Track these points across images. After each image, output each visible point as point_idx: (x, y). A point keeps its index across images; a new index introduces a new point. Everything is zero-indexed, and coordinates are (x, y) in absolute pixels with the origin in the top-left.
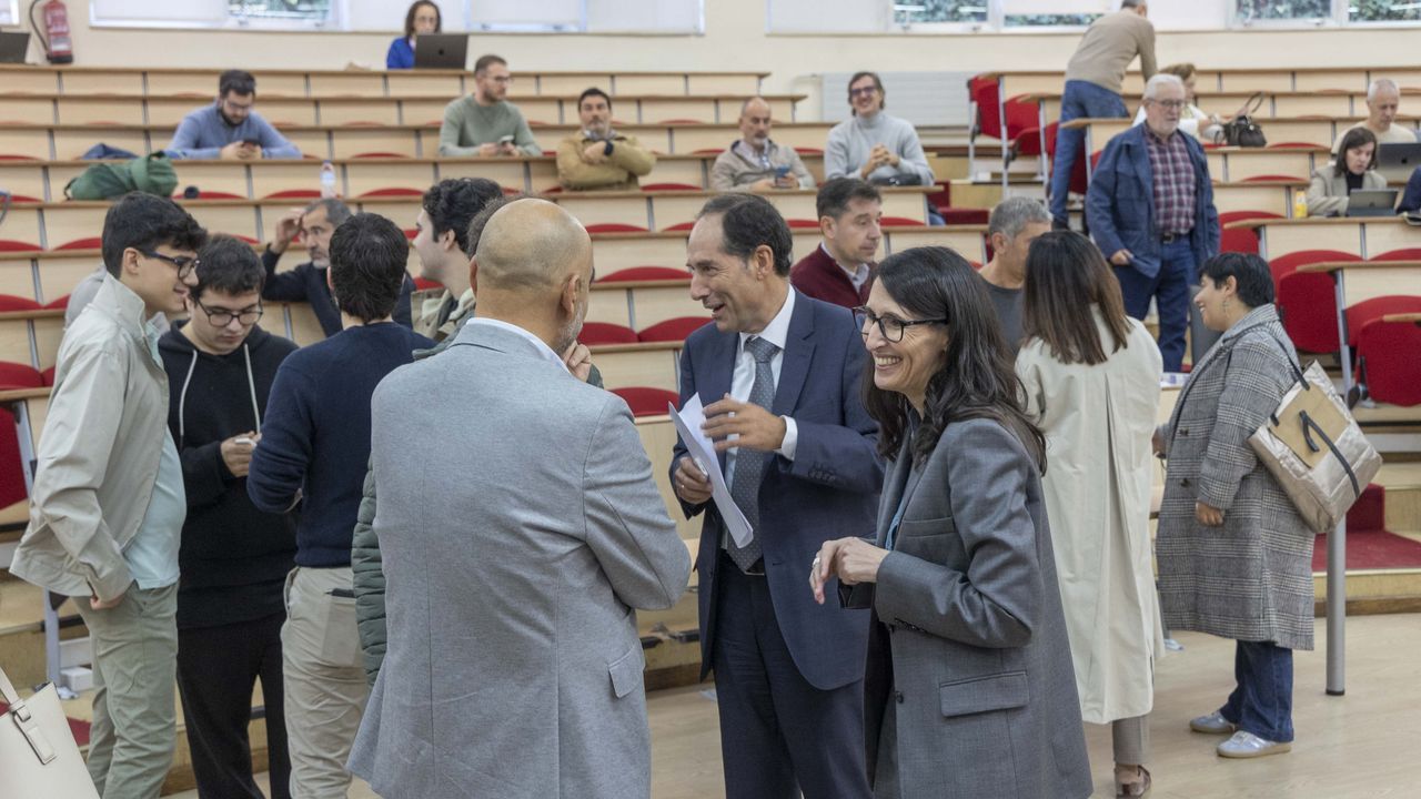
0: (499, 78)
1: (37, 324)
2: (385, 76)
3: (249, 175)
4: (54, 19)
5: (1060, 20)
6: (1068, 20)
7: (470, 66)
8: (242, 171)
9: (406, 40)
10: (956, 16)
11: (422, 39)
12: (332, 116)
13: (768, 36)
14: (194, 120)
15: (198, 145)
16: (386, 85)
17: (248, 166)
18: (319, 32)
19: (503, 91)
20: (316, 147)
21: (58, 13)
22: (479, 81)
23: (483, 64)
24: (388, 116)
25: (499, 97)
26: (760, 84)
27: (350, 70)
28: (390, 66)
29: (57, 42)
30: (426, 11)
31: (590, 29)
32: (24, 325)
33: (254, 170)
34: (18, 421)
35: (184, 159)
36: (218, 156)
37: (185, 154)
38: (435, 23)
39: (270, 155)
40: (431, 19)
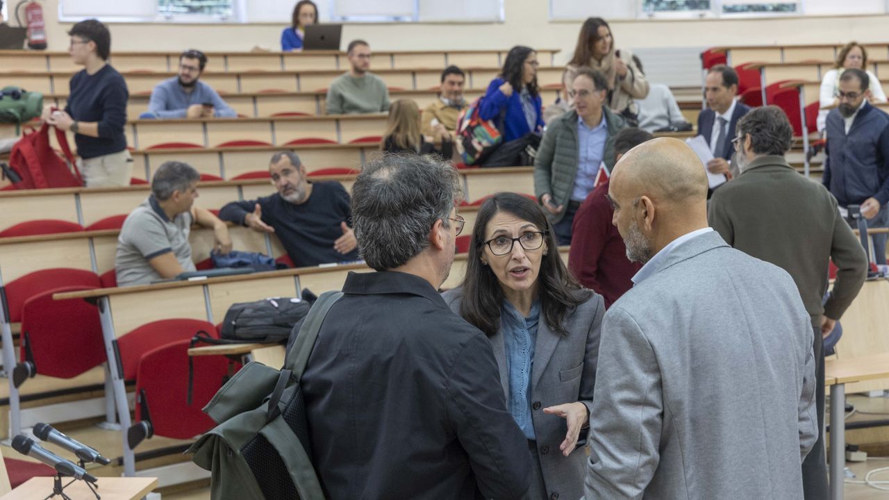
0: (362, 56)
1: (95, 241)
2: (282, 56)
3: (205, 130)
4: (34, 16)
5: (751, 8)
6: (756, 8)
7: (344, 47)
8: (200, 127)
9: (293, 29)
10: (673, 6)
11: (307, 29)
12: (250, 86)
13: (553, 22)
14: (164, 89)
15: (168, 107)
16: (282, 63)
17: (204, 124)
18: (224, 24)
19: (366, 64)
20: (246, 109)
21: (36, 12)
22: (350, 59)
23: (352, 46)
24: (289, 85)
25: (364, 69)
26: (552, 58)
27: (256, 52)
28: (284, 47)
29: (36, 33)
30: (307, 9)
31: (421, 19)
32: (87, 241)
33: (209, 126)
34: (102, 311)
35: (158, 119)
36: (185, 116)
37: (159, 115)
38: (314, 16)
39: (219, 115)
40: (311, 15)
